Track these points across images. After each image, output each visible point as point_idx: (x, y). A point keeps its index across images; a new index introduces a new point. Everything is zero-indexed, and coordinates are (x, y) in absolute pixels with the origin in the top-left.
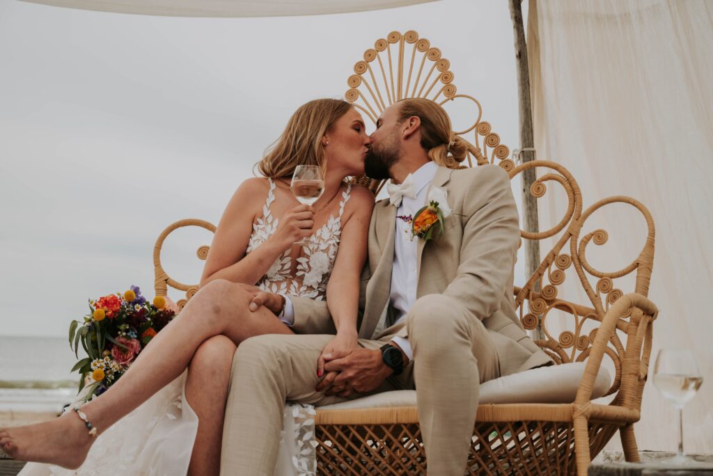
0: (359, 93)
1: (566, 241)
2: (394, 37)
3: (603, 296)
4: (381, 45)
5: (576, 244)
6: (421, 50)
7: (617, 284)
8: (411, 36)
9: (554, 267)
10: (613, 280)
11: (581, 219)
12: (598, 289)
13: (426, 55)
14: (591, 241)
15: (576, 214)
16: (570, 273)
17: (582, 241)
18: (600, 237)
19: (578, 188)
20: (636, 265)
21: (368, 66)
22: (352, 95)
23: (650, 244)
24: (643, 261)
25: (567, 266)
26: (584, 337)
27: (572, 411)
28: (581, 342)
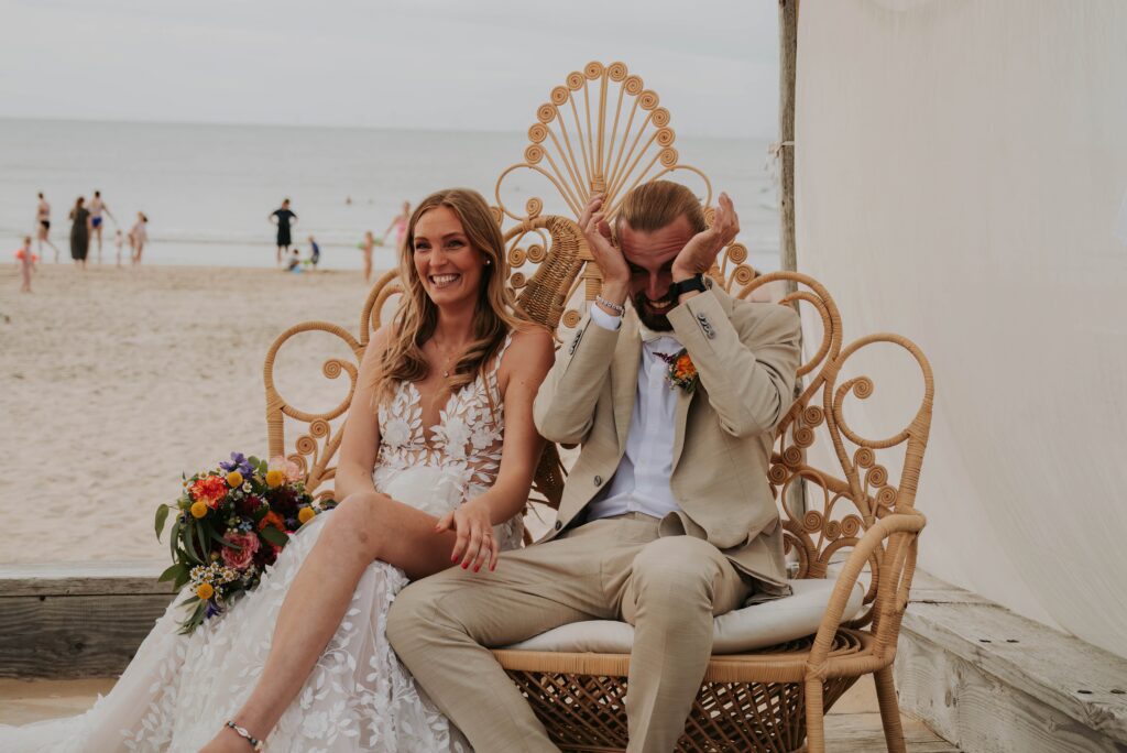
0: (543, 151)
1: (817, 388)
2: (594, 70)
3: (862, 472)
4: (575, 80)
5: (831, 393)
6: (631, 93)
7: (881, 457)
8: (618, 71)
9: (799, 424)
10: (876, 451)
11: (838, 360)
12: (856, 462)
13: (639, 98)
14: (851, 393)
15: (833, 351)
16: (821, 432)
17: (839, 390)
18: (863, 388)
19: (838, 316)
20: (906, 436)
21: (556, 112)
22: (534, 155)
23: (927, 410)
24: (917, 433)
25: (818, 423)
26: (835, 523)
27: (804, 671)
28: (830, 530)
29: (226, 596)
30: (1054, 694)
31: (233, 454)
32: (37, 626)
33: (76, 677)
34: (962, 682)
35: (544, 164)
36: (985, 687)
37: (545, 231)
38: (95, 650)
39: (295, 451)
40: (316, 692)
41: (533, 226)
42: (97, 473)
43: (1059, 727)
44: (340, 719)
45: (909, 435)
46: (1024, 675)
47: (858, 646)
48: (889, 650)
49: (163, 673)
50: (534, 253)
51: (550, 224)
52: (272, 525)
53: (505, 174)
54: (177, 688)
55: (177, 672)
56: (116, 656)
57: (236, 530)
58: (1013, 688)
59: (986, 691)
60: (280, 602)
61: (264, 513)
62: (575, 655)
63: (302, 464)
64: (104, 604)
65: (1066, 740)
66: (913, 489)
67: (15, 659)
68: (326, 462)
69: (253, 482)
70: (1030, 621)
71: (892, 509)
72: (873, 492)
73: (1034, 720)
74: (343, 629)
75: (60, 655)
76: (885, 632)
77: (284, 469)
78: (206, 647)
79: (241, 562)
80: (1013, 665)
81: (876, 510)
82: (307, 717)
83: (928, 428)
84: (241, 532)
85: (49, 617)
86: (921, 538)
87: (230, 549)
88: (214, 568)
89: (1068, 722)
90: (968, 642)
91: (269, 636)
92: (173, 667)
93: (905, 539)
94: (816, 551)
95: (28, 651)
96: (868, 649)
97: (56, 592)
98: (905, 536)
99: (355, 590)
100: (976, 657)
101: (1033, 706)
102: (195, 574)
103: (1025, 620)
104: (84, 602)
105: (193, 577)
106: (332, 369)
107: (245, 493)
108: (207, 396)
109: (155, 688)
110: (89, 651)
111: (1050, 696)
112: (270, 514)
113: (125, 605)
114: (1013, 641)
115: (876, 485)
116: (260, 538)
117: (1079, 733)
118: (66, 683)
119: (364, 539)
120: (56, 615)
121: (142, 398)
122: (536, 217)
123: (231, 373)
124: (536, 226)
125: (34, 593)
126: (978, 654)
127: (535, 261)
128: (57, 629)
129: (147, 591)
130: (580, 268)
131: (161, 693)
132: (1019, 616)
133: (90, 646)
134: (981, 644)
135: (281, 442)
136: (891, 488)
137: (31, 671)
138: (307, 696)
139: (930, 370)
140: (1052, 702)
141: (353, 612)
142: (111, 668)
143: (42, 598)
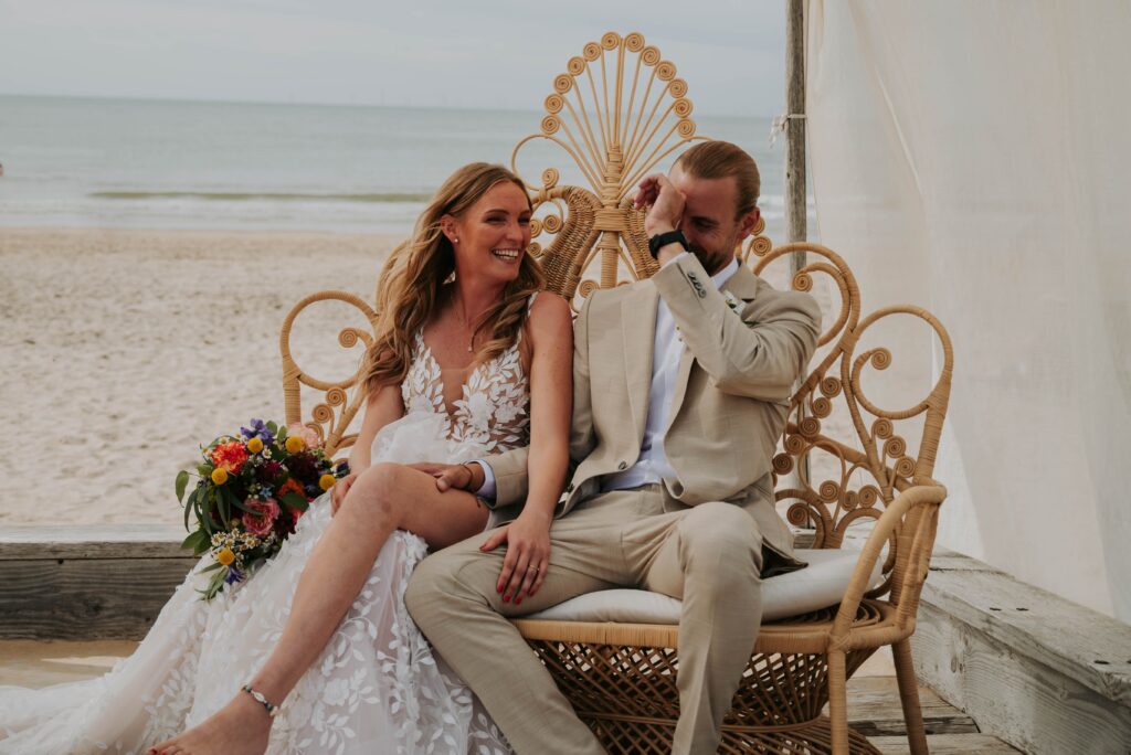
0: (560, 122)
1: (835, 359)
2: (610, 41)
3: (880, 443)
4: (592, 51)
5: (848, 365)
6: (648, 64)
7: (899, 428)
8: (635, 42)
9: (817, 394)
10: (894, 422)
11: (855, 331)
12: (874, 432)
13: (656, 69)
14: (868, 364)
15: (851, 323)
16: (839, 402)
17: (857, 361)
18: (881, 359)
19: (856, 287)
20: (925, 407)
21: (573, 82)
22: (550, 125)
23: (946, 381)
24: (935, 404)
25: (836, 393)
26: (852, 493)
27: (828, 642)
28: (848, 500)
29: (247, 563)
30: (1069, 664)
31: (253, 421)
32: (56, 588)
33: (94, 638)
34: (969, 649)
35: (560, 135)
36: (993, 654)
37: (562, 202)
38: (111, 612)
39: (312, 419)
40: (337, 660)
41: (549, 196)
42: (106, 436)
43: (1071, 696)
44: (362, 686)
45: (928, 407)
46: (1037, 645)
47: (878, 617)
48: (910, 621)
49: (184, 640)
50: (550, 222)
51: (566, 194)
52: (292, 491)
53: (521, 144)
54: (198, 655)
55: (198, 639)
56: (132, 618)
57: (256, 497)
58: (1023, 656)
59: (996, 658)
60: (301, 568)
61: (284, 480)
62: (596, 625)
63: (320, 432)
64: (122, 567)
65: (1079, 709)
66: (932, 460)
67: (35, 621)
68: (343, 430)
69: (273, 448)
70: (1037, 589)
71: (910, 480)
72: (891, 463)
73: (1044, 687)
74: (363, 597)
75: (78, 617)
76: (906, 603)
77: (302, 436)
78: (226, 614)
79: (261, 529)
80: (1026, 635)
81: (893, 481)
82: (329, 684)
83: (947, 399)
84: (262, 499)
85: (67, 580)
86: (942, 510)
87: (251, 515)
88: (235, 534)
89: (1082, 691)
90: (979, 610)
91: (290, 602)
92: (193, 632)
93: (926, 511)
94: (832, 521)
95: (46, 613)
96: (889, 620)
97: (75, 555)
98: (926, 507)
99: (375, 559)
100: (986, 625)
101: (1044, 674)
102: (216, 540)
103: (1032, 588)
104: (101, 565)
105: (214, 543)
106: (348, 338)
107: (265, 459)
108: (211, 361)
109: (175, 655)
110: (106, 613)
111: (1064, 665)
112: (290, 480)
113: (142, 569)
114: (1023, 609)
115: (893, 455)
116: (280, 504)
117: (1093, 702)
118: (83, 644)
119: (387, 508)
120: (74, 578)
121: (149, 363)
122: (553, 187)
123: (233, 339)
124: (552, 197)
125: (52, 556)
126: (988, 621)
127: (550, 231)
128: (74, 591)
129: (163, 555)
130: (596, 239)
131: (182, 659)
132: (1025, 584)
133: (108, 609)
134: (992, 613)
135: (297, 410)
136: (909, 459)
137: (50, 633)
138: (328, 664)
139: (949, 342)
140: (1068, 672)
141: (373, 580)
142: (128, 630)
143: (61, 561)
